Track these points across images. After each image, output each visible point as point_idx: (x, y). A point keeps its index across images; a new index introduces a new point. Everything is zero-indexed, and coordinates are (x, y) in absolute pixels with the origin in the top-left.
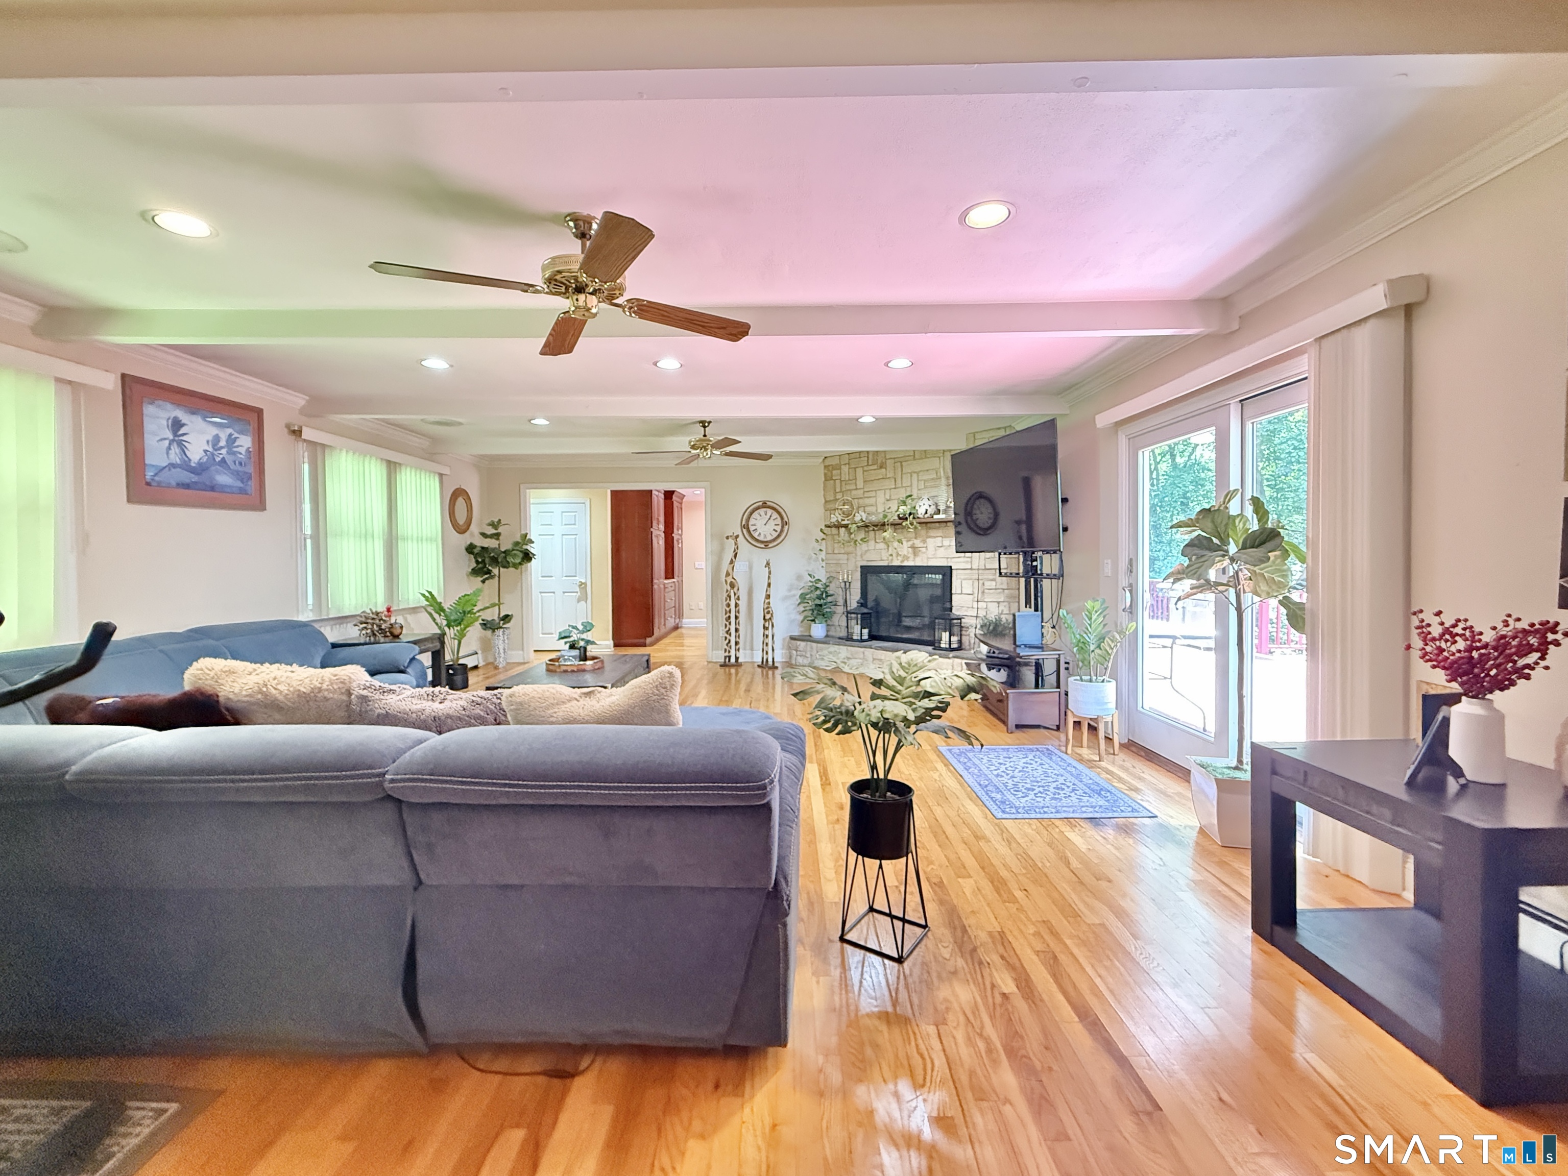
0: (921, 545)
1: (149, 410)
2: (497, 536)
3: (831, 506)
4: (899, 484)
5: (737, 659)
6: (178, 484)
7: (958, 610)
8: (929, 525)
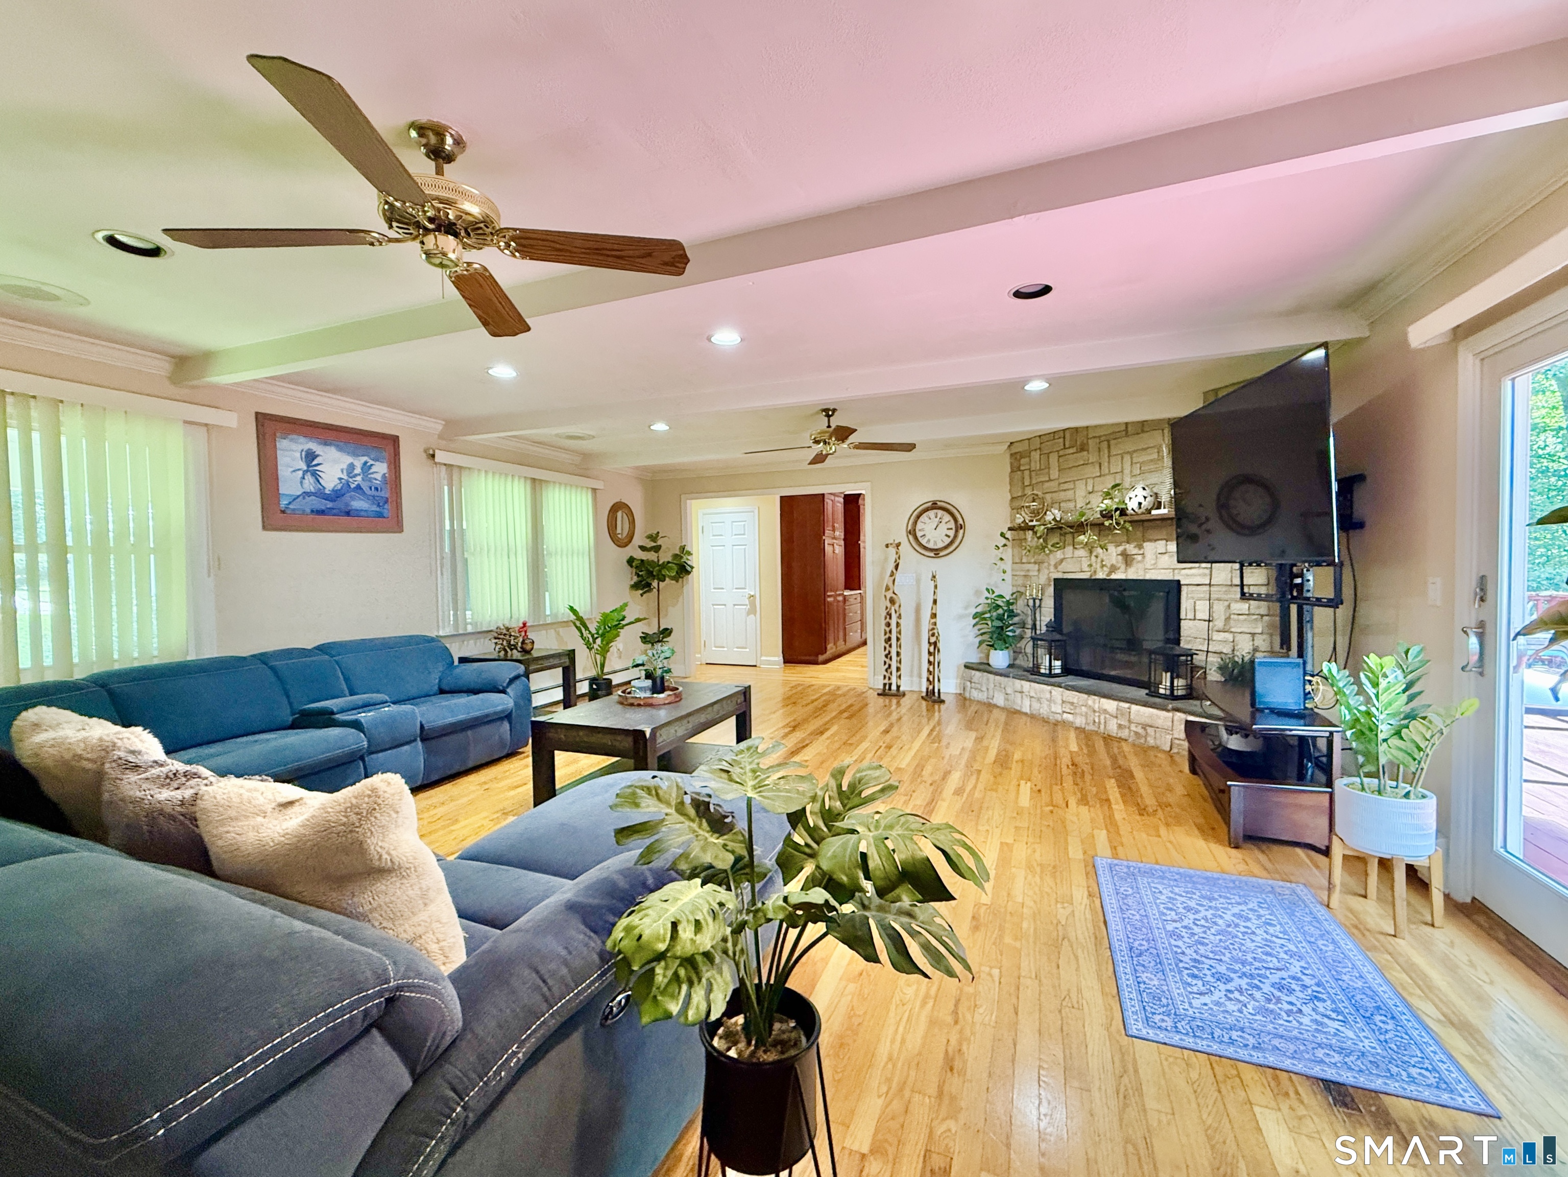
0: (1135, 551)
1: (283, 444)
2: (657, 549)
3: (1017, 504)
4: (1105, 470)
5: (898, 687)
6: (312, 511)
7: (1189, 642)
8: (1146, 524)
